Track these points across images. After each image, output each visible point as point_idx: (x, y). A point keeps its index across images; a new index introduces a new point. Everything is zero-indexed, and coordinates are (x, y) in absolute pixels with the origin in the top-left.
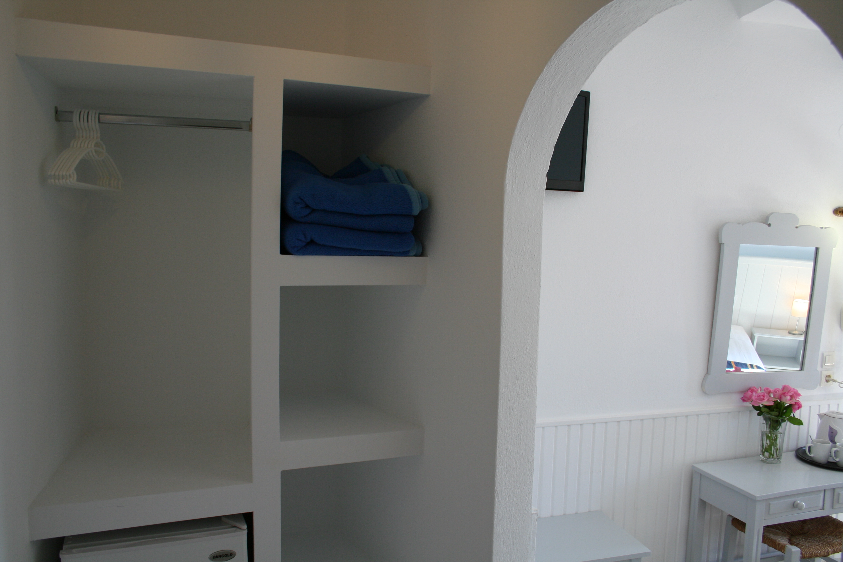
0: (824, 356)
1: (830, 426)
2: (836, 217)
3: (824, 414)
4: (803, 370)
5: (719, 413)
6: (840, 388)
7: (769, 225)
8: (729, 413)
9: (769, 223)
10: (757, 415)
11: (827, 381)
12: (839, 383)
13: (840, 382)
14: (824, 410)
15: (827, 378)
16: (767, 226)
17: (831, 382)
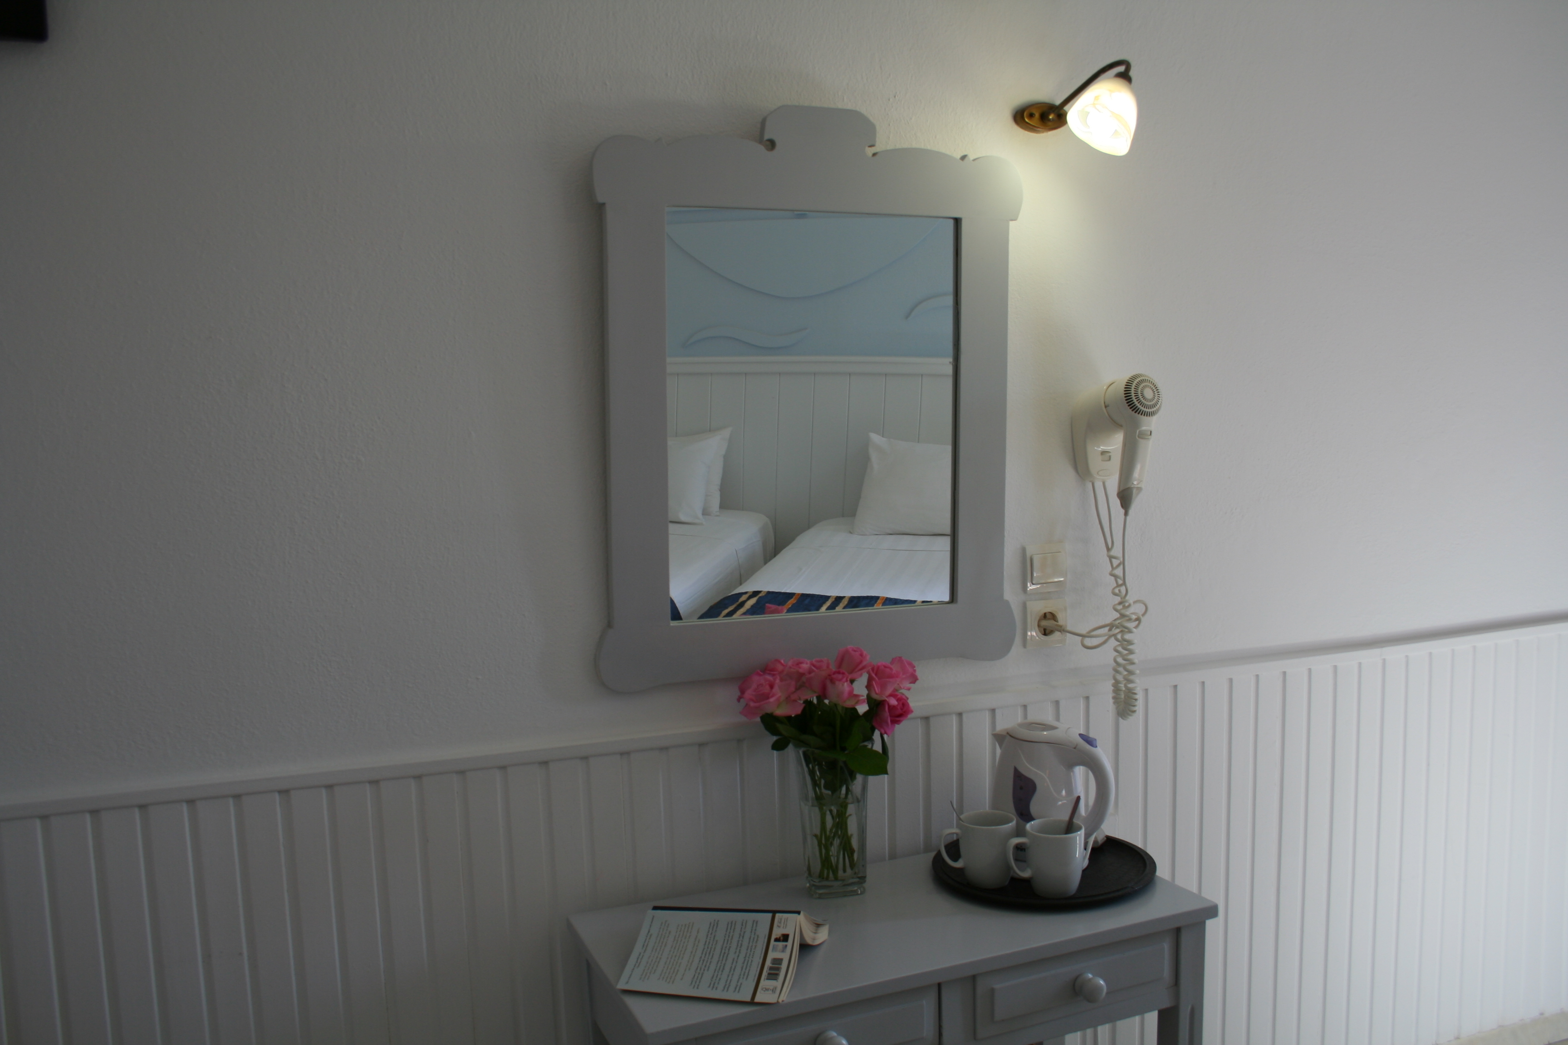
0: (1028, 555)
1: (1016, 770)
2: (1026, 132)
3: (1004, 733)
4: (957, 602)
5: (664, 749)
6: (1086, 649)
7: (771, 145)
8: (701, 745)
9: (767, 136)
10: (770, 748)
11: (1046, 632)
12: (1081, 638)
13: (1084, 632)
14: (1006, 722)
15: (1045, 623)
16: (761, 148)
17: (1057, 635)
